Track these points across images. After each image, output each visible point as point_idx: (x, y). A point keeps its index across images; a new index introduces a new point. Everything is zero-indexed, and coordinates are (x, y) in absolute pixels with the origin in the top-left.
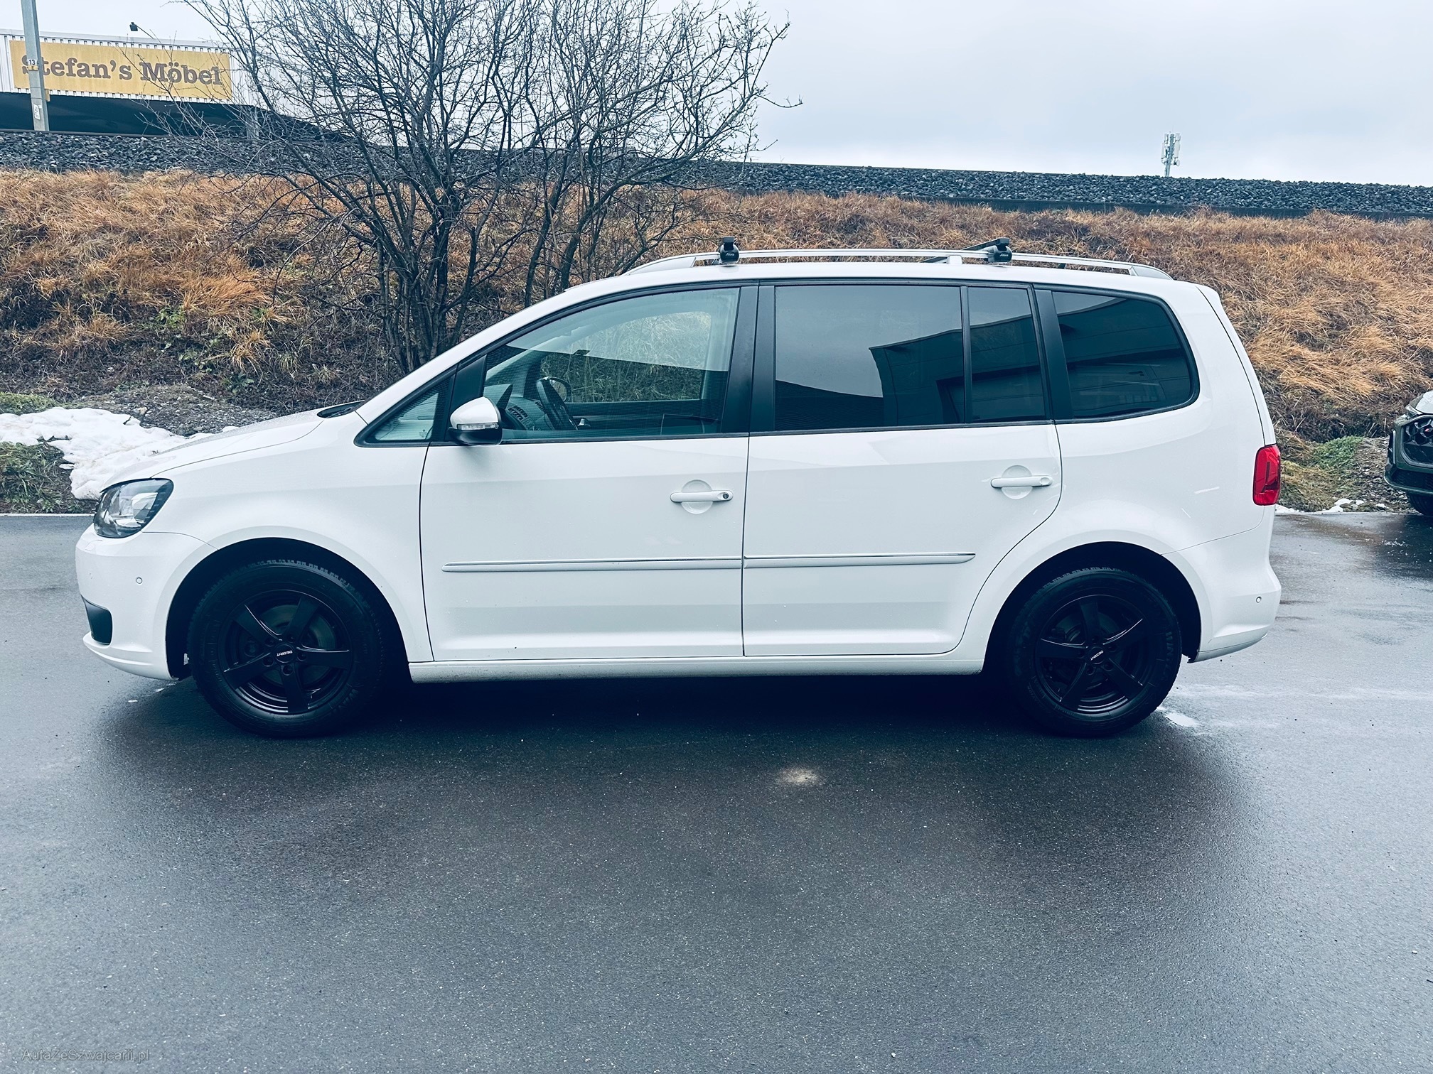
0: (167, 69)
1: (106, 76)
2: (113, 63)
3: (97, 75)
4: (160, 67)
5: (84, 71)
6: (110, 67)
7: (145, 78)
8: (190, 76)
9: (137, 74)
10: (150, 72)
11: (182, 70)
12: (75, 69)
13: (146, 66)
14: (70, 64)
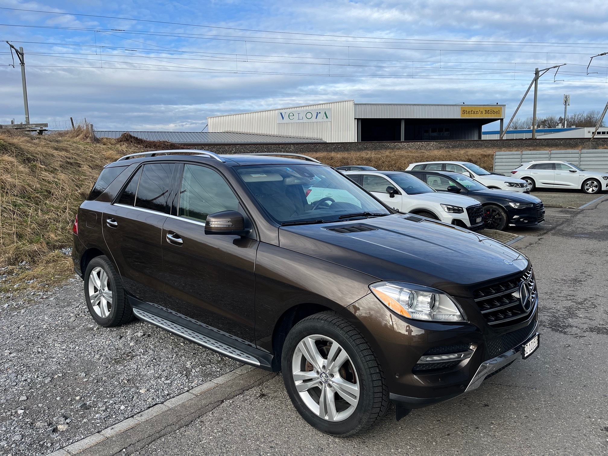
0: (490, 111)
1: (478, 113)
2: (480, 111)
3: (476, 113)
4: (488, 111)
5: (474, 113)
6: (479, 111)
7: (485, 113)
8: (494, 113)
9: (484, 112)
10: (487, 112)
11: (492, 111)
12: (472, 112)
13: (486, 111)
14: (471, 111)
